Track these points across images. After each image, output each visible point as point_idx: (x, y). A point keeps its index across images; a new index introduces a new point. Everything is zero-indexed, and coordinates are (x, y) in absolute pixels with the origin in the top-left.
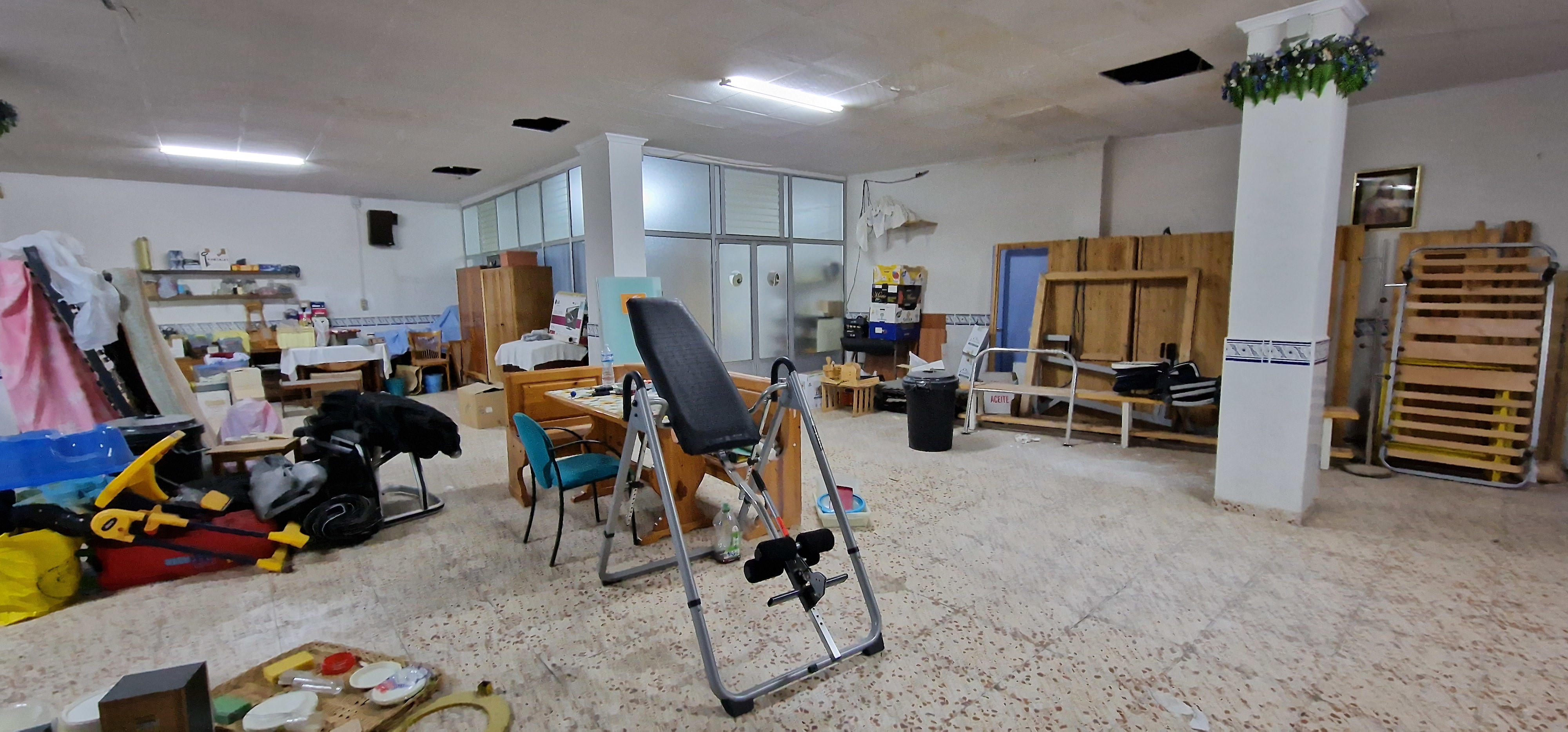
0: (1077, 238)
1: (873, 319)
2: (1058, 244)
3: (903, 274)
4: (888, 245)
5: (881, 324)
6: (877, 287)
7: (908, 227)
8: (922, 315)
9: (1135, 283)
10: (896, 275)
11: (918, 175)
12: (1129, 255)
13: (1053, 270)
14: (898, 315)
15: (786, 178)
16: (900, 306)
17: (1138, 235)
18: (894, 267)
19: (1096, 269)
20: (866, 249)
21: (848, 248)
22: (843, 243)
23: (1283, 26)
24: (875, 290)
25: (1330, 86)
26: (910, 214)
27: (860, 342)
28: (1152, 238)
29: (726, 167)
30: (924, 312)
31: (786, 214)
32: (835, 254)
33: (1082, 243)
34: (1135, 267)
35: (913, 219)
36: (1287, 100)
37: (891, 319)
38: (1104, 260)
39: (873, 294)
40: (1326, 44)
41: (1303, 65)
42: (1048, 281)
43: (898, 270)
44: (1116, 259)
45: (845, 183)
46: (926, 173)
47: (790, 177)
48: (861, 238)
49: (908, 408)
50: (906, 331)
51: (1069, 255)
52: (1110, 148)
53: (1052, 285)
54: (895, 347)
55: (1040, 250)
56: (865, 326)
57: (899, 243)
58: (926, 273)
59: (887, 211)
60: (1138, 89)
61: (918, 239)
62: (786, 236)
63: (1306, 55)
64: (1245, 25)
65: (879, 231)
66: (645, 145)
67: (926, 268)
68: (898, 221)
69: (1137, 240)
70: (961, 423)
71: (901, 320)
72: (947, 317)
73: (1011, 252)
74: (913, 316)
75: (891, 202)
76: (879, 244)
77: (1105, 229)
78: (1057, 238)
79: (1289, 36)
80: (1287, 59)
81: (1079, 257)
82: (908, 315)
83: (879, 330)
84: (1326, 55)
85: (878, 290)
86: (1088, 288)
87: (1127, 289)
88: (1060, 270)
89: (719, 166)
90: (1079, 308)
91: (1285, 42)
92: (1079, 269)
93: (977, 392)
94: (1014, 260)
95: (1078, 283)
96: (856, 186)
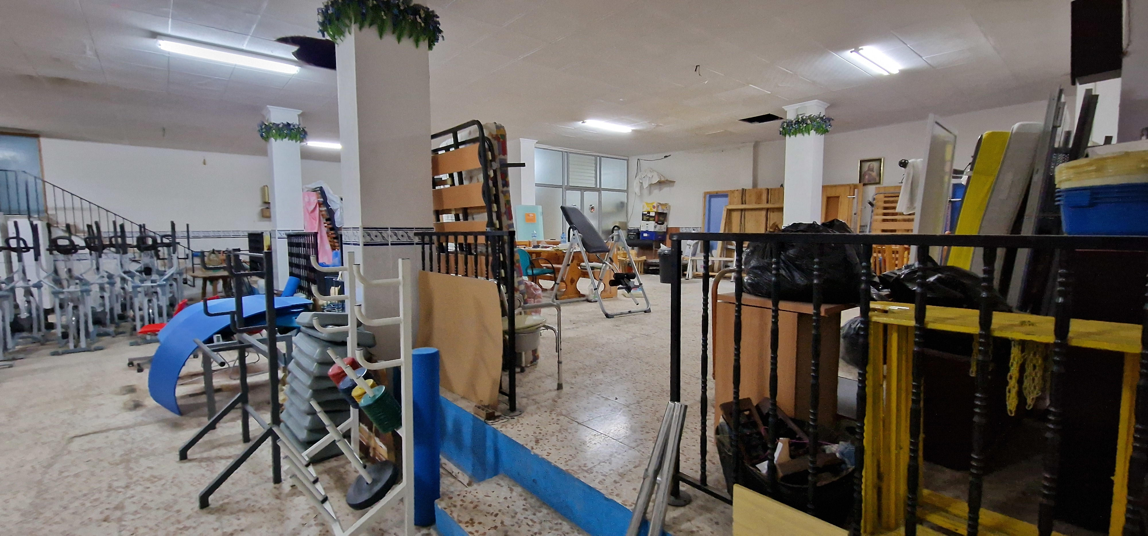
0: (741, 189)
1: (643, 229)
2: (733, 192)
3: (658, 206)
4: (650, 193)
5: (647, 232)
6: (644, 213)
7: (660, 183)
8: (667, 228)
9: (768, 210)
10: (654, 207)
11: (666, 157)
12: (764, 197)
13: (730, 204)
14: (655, 227)
15: (598, 158)
16: (656, 222)
17: (769, 188)
18: (654, 203)
19: (749, 204)
20: (639, 194)
21: (629, 194)
22: (626, 191)
23: (797, 109)
24: (643, 215)
25: (813, 132)
26: (662, 177)
27: (636, 241)
28: (775, 189)
29: (570, 153)
30: (669, 226)
31: (598, 175)
32: (622, 197)
33: (744, 191)
34: (768, 202)
35: (663, 179)
36: (799, 136)
37: (651, 229)
38: (754, 198)
39: (643, 217)
40: (810, 118)
41: (803, 125)
42: (727, 209)
43: (655, 205)
44: (759, 199)
45: (628, 160)
46: (670, 155)
47: (601, 157)
48: (635, 188)
49: (661, 271)
50: (660, 236)
51: (738, 197)
52: (756, 145)
53: (730, 211)
54: (654, 244)
55: (724, 195)
56: (639, 233)
57: (656, 191)
58: (670, 206)
59: (650, 175)
60: (757, 125)
61: (666, 190)
62: (598, 187)
63: (803, 121)
64: (785, 108)
65: (646, 185)
66: (537, 143)
67: (670, 204)
68: (655, 180)
69: (768, 190)
70: (685, 275)
71: (657, 230)
72: (680, 229)
73: (711, 196)
74: (662, 228)
75: (652, 170)
76: (646, 192)
77: (755, 185)
78: (732, 189)
79: (799, 114)
80: (798, 122)
81: (742, 199)
82: (661, 227)
83: (645, 235)
84: (809, 122)
85: (646, 214)
86: (746, 213)
87: (764, 213)
88: (733, 204)
89: (567, 152)
90: (743, 222)
91: (798, 116)
92: (742, 204)
93: (693, 261)
94: (712, 199)
95: (742, 210)
96: (633, 162)
